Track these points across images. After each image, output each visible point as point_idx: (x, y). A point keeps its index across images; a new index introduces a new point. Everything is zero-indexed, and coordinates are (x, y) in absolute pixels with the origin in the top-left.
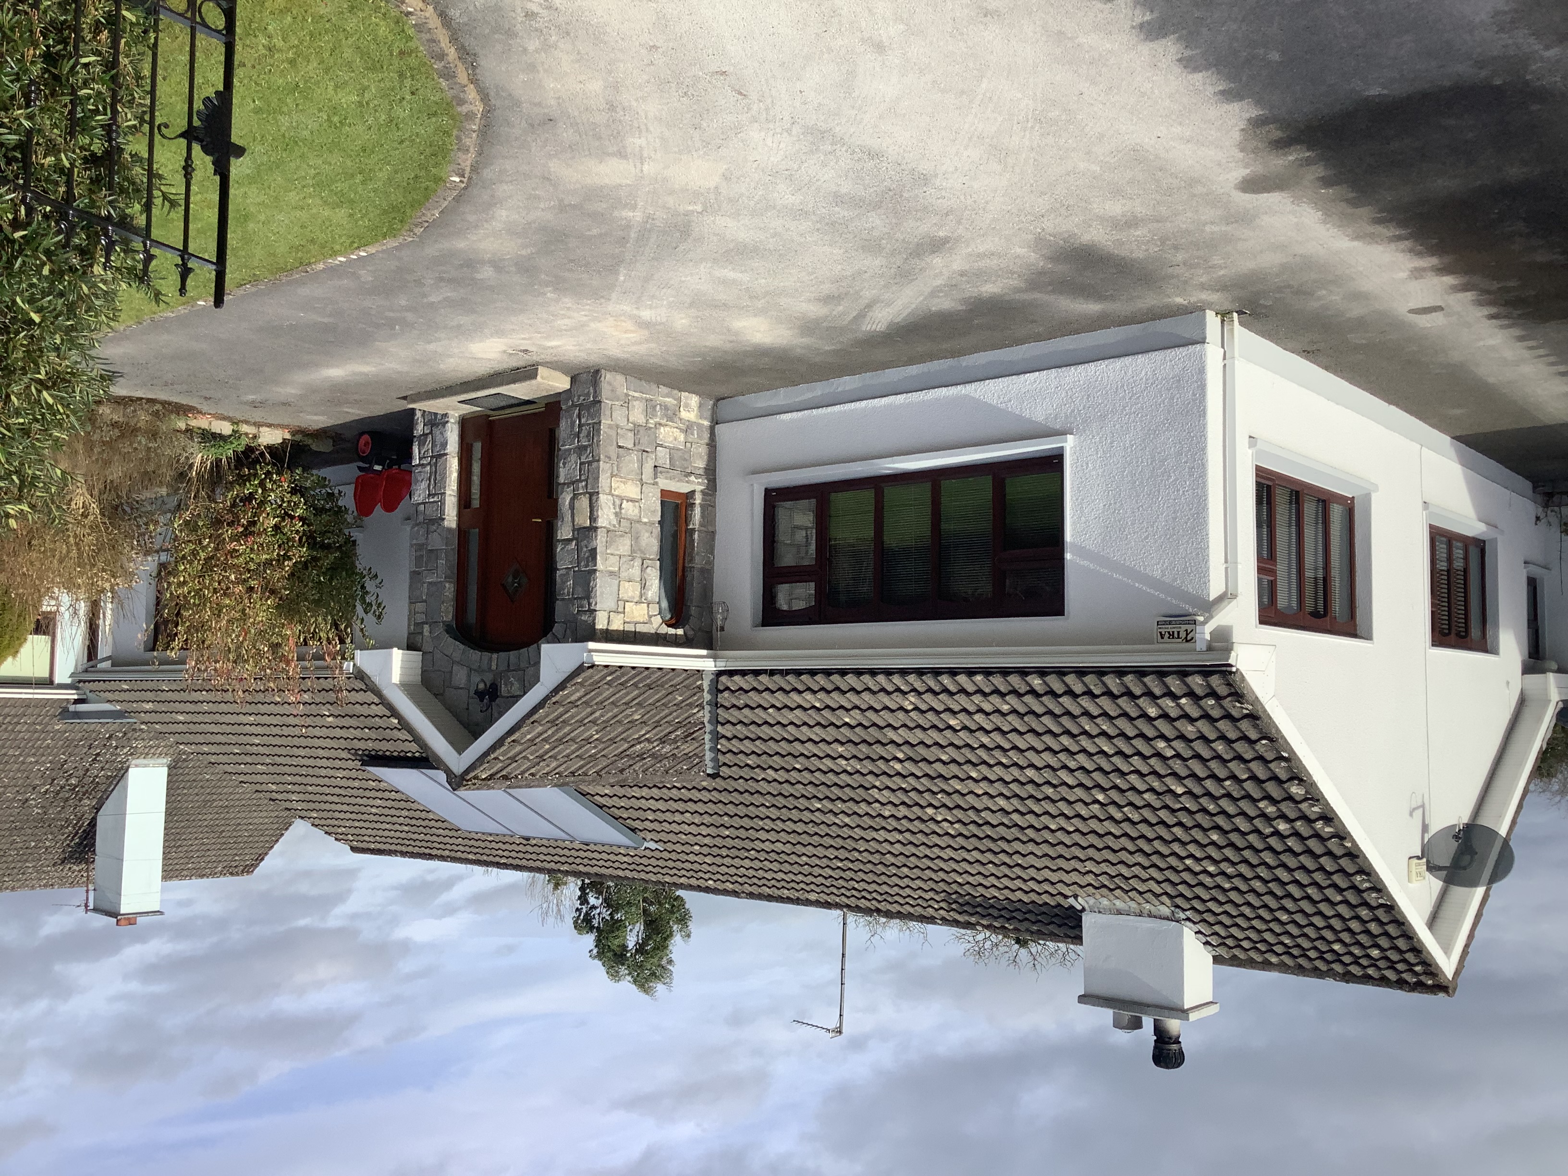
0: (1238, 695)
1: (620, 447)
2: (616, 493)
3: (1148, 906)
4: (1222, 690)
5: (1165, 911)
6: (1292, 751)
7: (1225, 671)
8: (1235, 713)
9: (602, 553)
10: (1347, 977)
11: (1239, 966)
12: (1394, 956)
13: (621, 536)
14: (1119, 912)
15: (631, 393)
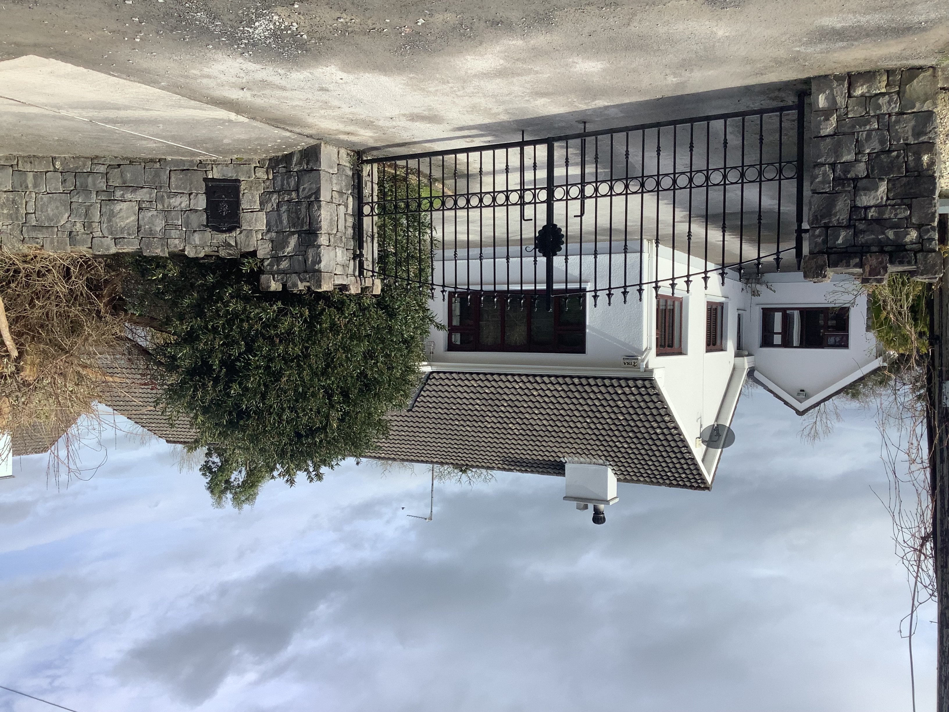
0: (654, 387)
3: (594, 460)
4: (648, 385)
5: (601, 461)
6: (667, 405)
7: (651, 380)
8: (651, 393)
10: (671, 485)
11: (627, 482)
12: (690, 476)
14: (581, 463)
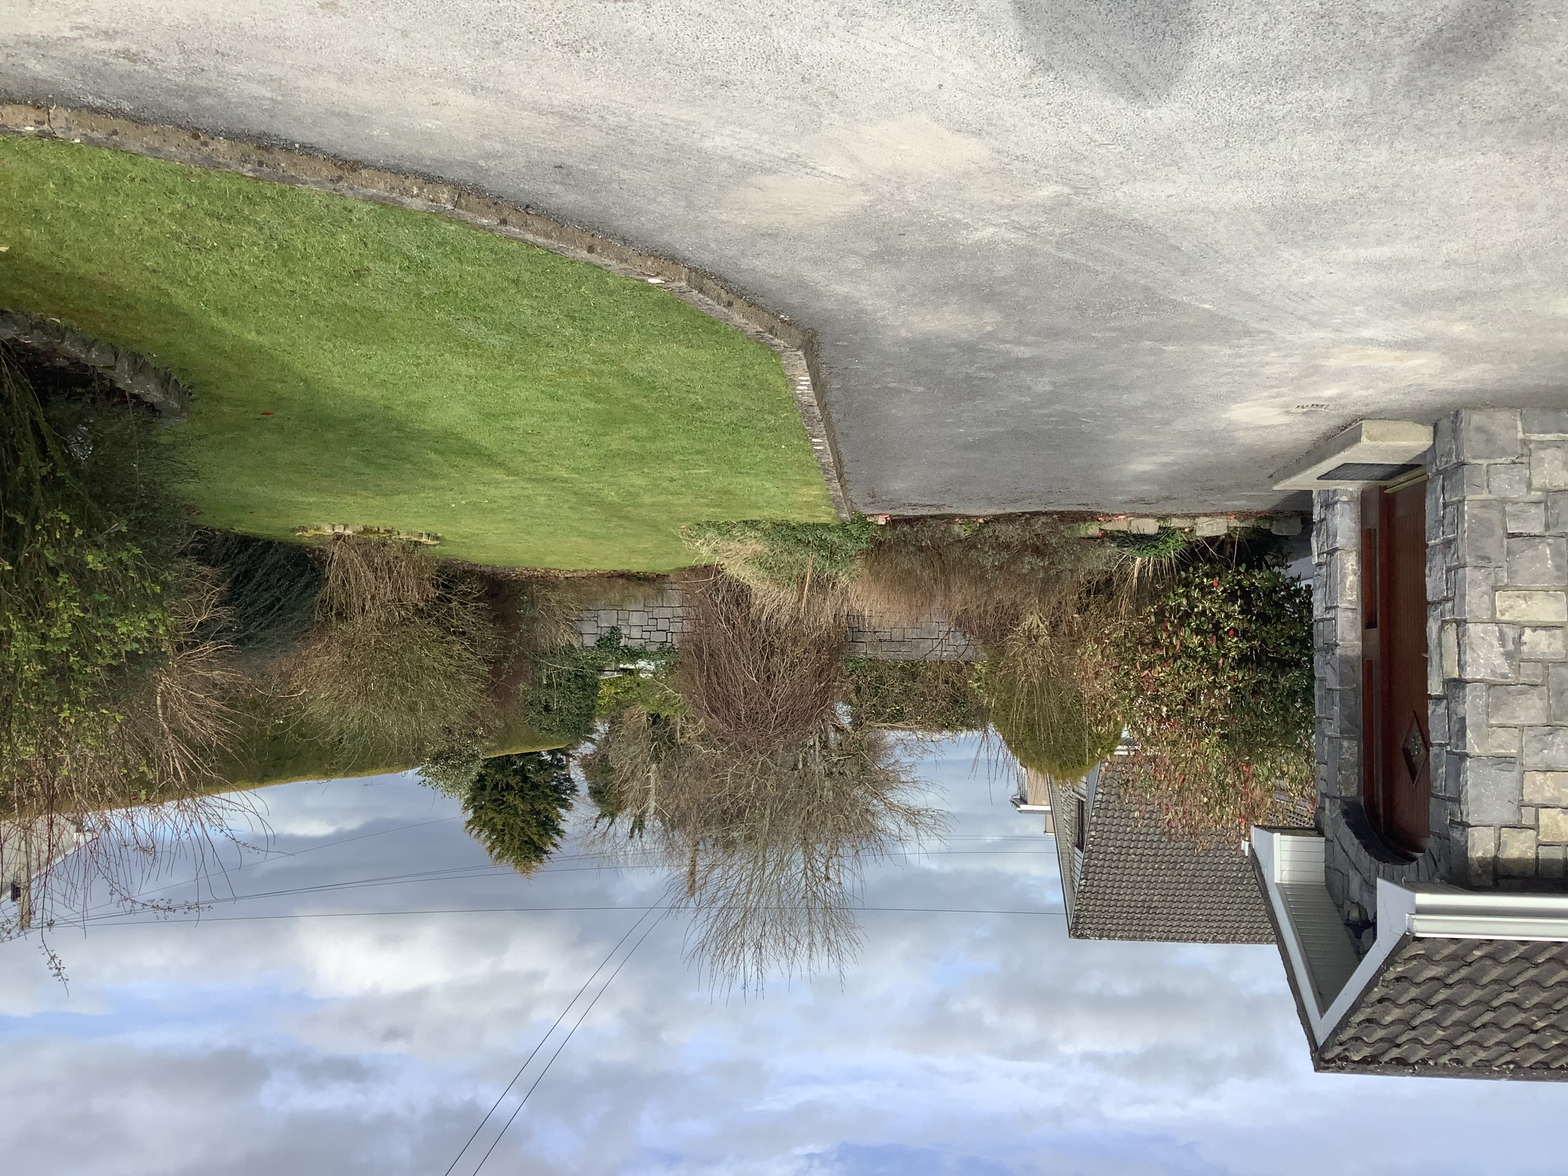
1: (1513, 535)
2: (1507, 617)
9: (1477, 727)
13: (1521, 693)
15: (1535, 437)
